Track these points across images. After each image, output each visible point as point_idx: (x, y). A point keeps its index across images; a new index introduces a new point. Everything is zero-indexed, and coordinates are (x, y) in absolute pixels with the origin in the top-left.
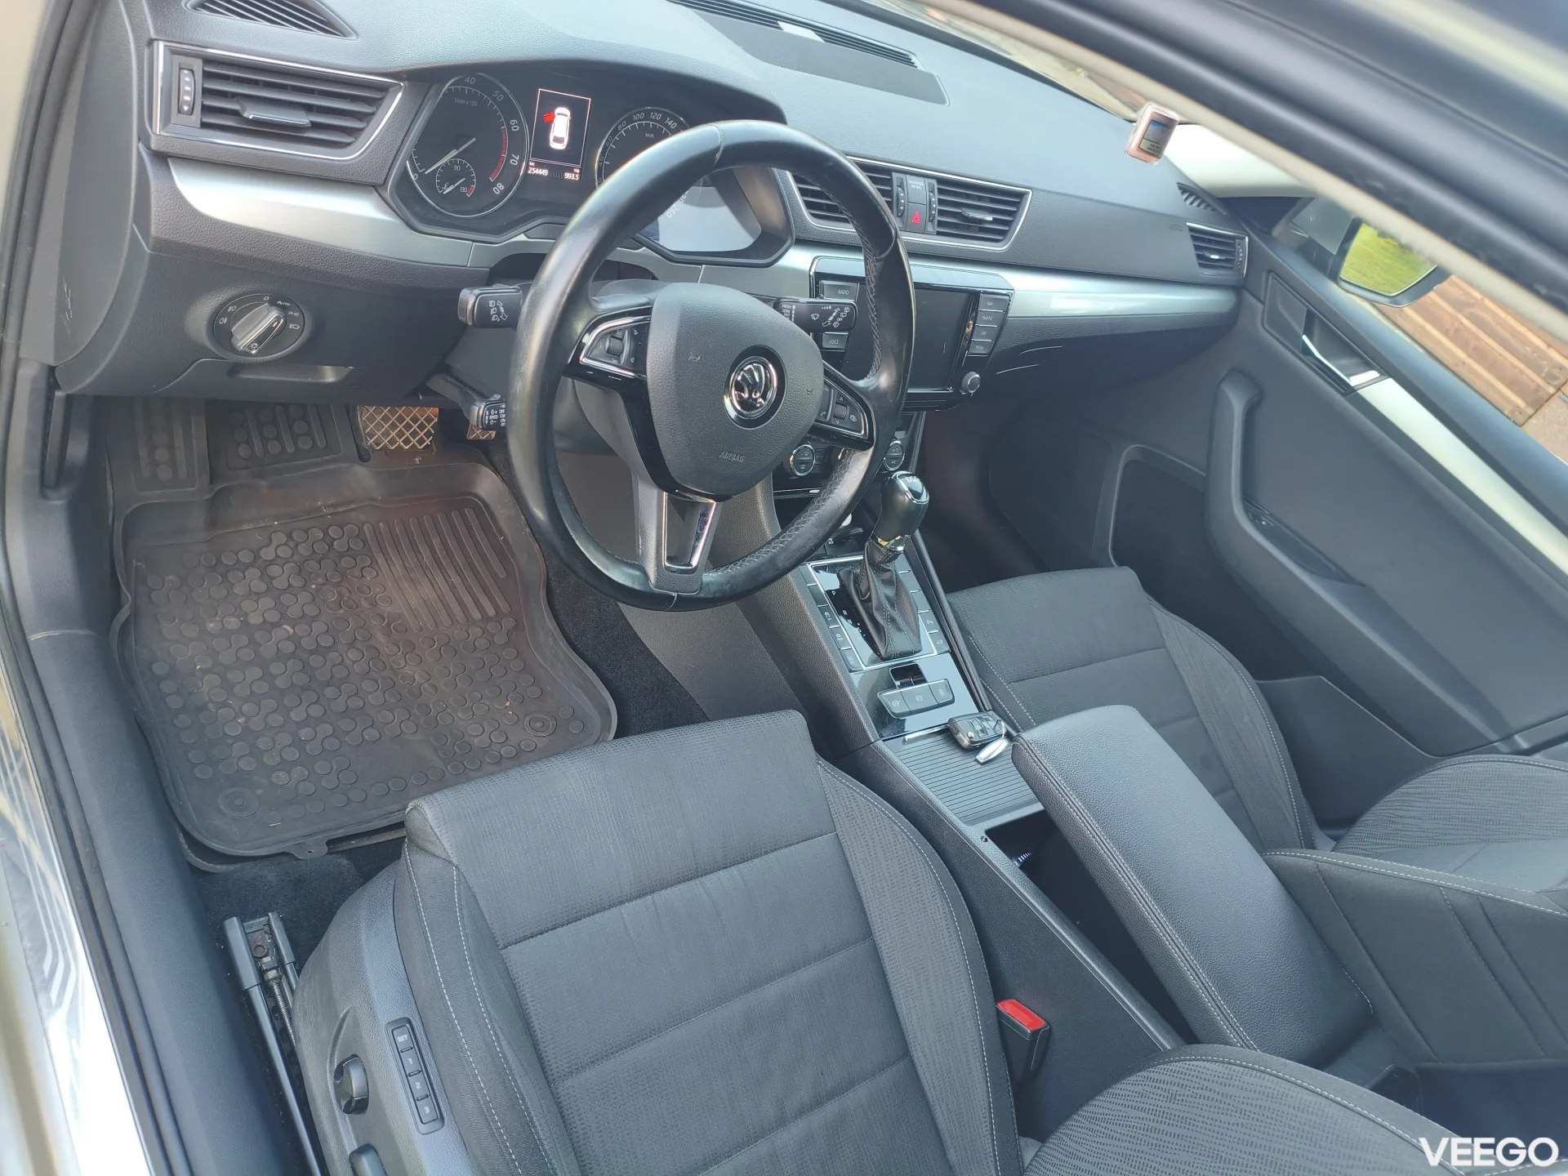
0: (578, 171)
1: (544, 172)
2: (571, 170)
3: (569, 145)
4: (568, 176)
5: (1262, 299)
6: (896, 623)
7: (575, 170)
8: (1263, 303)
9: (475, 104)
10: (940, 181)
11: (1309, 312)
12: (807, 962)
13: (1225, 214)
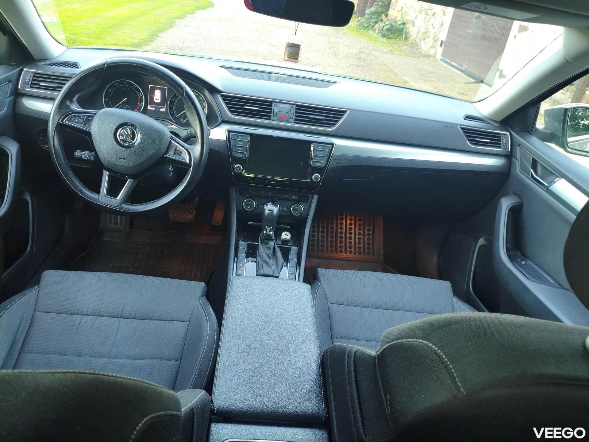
0: (165, 109)
1: (153, 109)
2: (162, 108)
3: (161, 101)
4: (161, 110)
5: (518, 159)
6: (268, 264)
7: (164, 108)
8: (518, 160)
9: (128, 89)
10: (297, 106)
11: (533, 159)
12: (142, 358)
13: (497, 125)
